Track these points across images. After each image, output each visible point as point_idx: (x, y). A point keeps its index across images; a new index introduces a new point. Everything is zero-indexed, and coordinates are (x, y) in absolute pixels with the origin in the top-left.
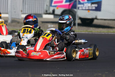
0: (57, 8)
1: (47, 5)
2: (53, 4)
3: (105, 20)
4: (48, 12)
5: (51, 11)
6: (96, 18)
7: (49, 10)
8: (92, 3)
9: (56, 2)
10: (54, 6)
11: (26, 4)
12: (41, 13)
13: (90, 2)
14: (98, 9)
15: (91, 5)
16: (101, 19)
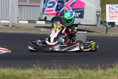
0: (49, 16)
1: (40, 14)
2: (45, 13)
3: (87, 25)
4: (41, 19)
5: (43, 18)
6: (80, 24)
7: (42, 17)
8: (76, 12)
9: (47, 11)
10: (45, 14)
11: (23, 13)
12: (35, 19)
13: (74, 11)
14: (81, 16)
15: (76, 13)
16: (83, 25)
